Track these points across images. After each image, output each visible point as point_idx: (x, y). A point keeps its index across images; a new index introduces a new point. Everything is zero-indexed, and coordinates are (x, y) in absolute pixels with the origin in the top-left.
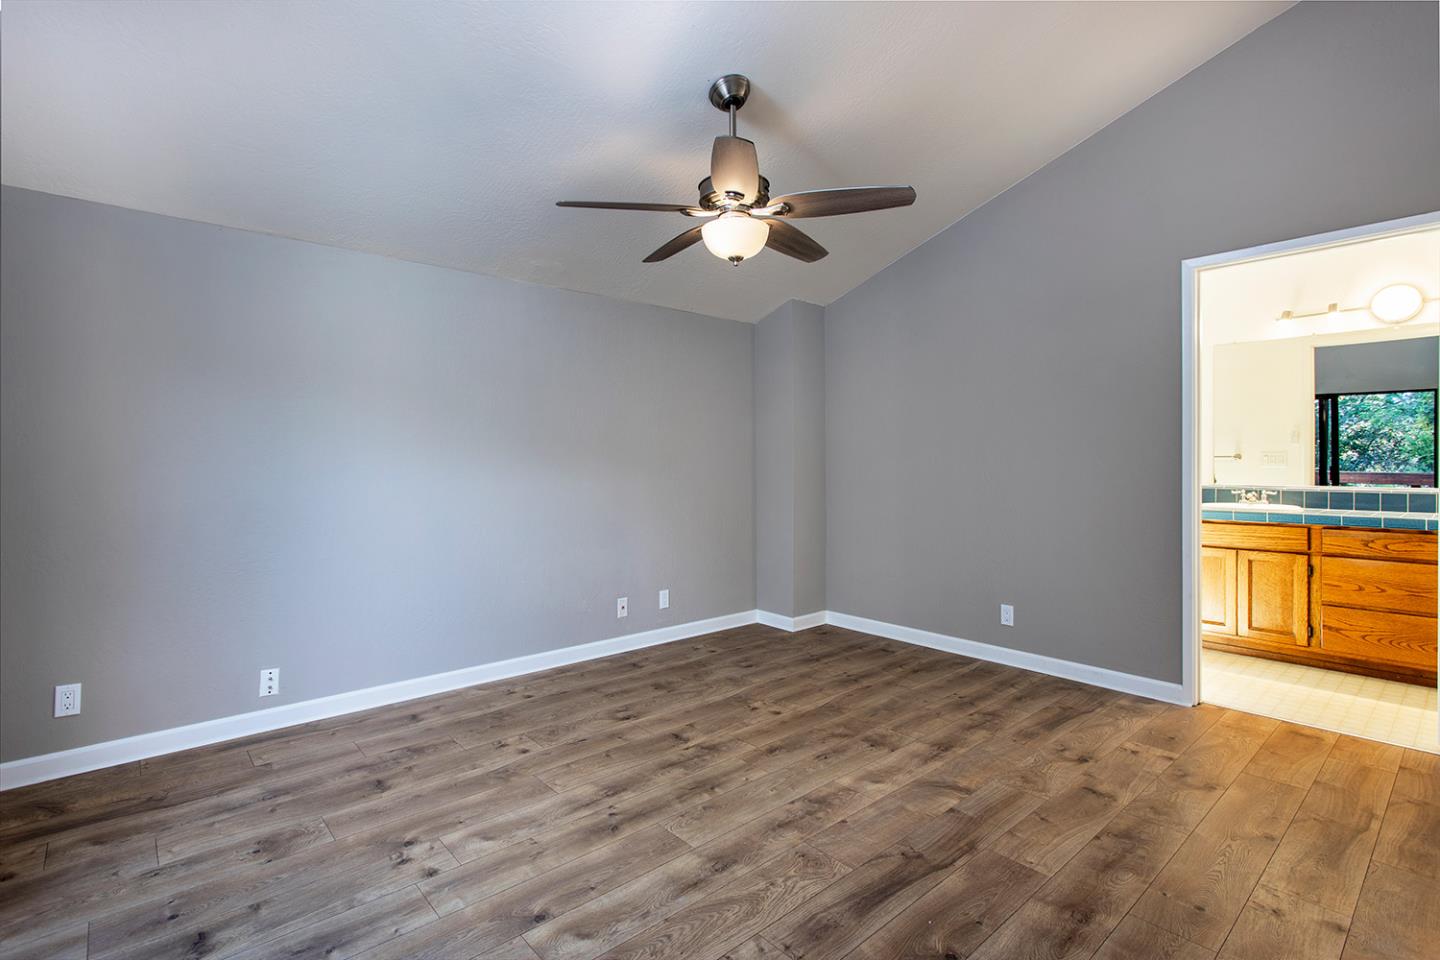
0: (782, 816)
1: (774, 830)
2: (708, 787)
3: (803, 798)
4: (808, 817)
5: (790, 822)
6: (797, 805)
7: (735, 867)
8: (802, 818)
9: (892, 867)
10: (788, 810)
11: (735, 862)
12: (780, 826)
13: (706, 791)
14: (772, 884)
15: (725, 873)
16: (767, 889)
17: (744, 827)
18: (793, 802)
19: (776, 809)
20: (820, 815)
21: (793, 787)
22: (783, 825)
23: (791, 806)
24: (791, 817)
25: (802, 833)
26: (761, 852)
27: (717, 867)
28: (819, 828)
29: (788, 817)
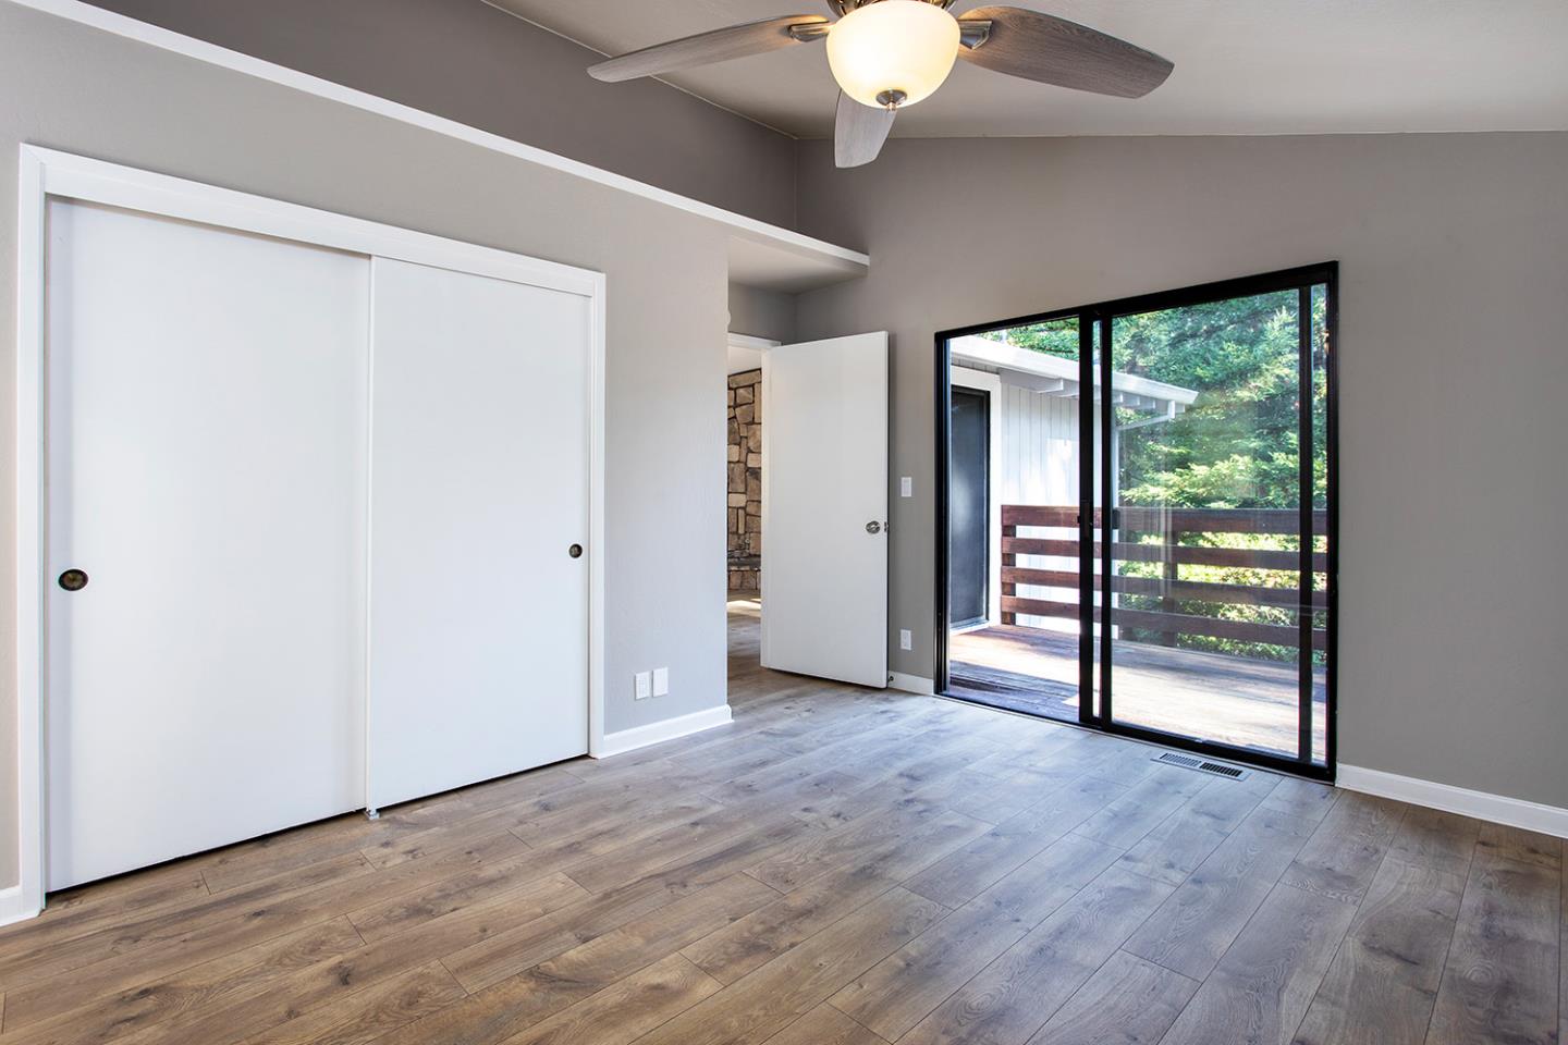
0: (807, 925)
1: (817, 907)
2: (915, 968)
3: (777, 953)
4: (775, 925)
5: (798, 917)
6: (785, 942)
7: (853, 870)
8: (782, 923)
9: (703, 875)
10: (799, 932)
11: (854, 874)
12: (810, 911)
13: (915, 960)
14: (818, 859)
15: (862, 865)
16: (822, 856)
17: (852, 909)
18: (792, 945)
19: (814, 935)
20: (758, 928)
21: (789, 974)
22: (805, 913)
23: (793, 940)
24: (796, 924)
25: (785, 905)
26: (831, 884)
27: (870, 870)
28: (763, 912)
29: (800, 923)
